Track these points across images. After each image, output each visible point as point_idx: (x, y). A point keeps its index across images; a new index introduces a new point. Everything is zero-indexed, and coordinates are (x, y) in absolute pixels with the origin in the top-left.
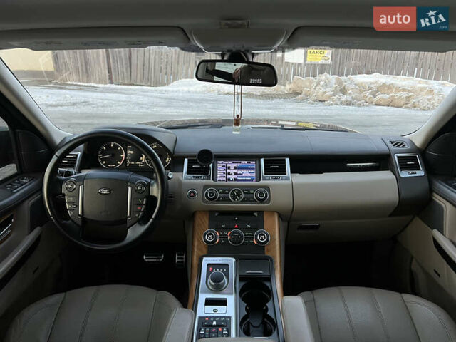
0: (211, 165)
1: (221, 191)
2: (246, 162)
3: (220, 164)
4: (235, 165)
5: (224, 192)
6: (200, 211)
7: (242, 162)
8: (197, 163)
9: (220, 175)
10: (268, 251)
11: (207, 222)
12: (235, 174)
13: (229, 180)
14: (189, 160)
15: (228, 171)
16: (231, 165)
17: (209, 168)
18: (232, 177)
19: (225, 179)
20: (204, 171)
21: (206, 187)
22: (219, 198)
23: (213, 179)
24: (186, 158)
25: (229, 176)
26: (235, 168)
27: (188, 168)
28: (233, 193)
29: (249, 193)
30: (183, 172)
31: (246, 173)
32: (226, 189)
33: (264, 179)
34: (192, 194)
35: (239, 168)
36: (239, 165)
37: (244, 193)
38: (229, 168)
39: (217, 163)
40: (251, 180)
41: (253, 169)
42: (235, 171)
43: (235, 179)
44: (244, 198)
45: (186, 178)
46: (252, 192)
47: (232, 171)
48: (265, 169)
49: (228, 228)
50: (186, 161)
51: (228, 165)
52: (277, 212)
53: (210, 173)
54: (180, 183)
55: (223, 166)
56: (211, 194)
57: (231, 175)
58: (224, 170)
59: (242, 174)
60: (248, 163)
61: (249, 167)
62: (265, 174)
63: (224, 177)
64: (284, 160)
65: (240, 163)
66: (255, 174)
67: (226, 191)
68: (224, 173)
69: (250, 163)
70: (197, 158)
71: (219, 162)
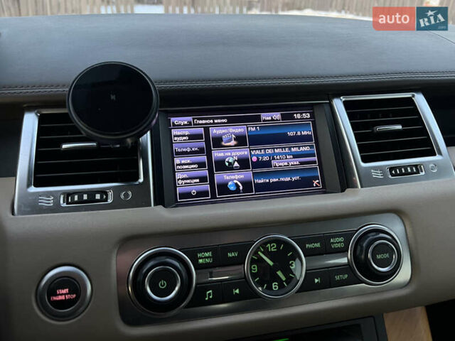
0: (147, 138)
1: (205, 257)
2: (277, 116)
3: (182, 129)
4: (240, 129)
7: (266, 116)
9: (186, 174)
12: (244, 163)
13: (223, 188)
14: (42, 120)
15: (217, 154)
16: (229, 132)
17: (137, 150)
18: (233, 179)
19: (206, 187)
23: (160, 201)
24: (30, 108)
25: (220, 177)
26: (241, 141)
27: (39, 155)
28: (257, 261)
29: (328, 251)
31: (284, 159)
33: (368, 181)
34: (63, 294)
35: (256, 141)
36: (253, 128)
37: (308, 253)
38: (218, 142)
39: (169, 127)
40: (303, 185)
41: (307, 138)
42: (244, 152)
43: (247, 185)
44: (310, 275)
46: (337, 243)
47: (232, 155)
48: (354, 127)
50: (30, 123)
51: (215, 131)
53: (145, 172)
55: (192, 137)
56: (163, 284)
57: (230, 168)
58: (200, 151)
59: (268, 164)
60: (284, 118)
61: (290, 134)
62: (365, 160)
63: (203, 179)
64: (410, 101)
65: (258, 119)
66: (316, 158)
67: (230, 255)
68: (201, 165)
69: (291, 117)
70: (70, 109)
71: (175, 120)
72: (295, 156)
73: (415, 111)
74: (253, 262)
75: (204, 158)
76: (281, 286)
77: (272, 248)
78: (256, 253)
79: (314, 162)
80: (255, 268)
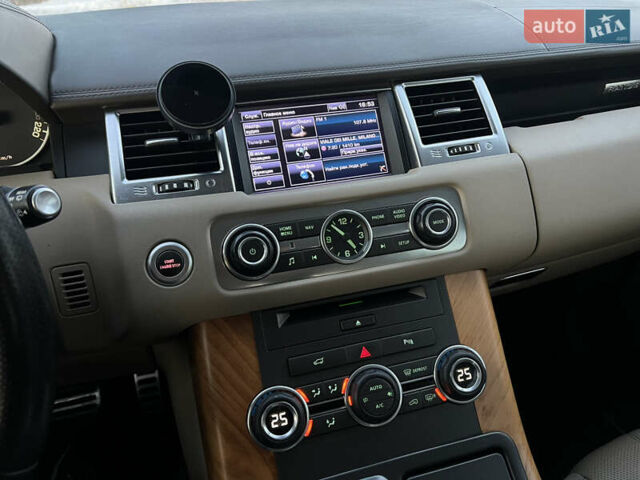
0: (222, 133)
1: (286, 231)
2: (343, 105)
3: (253, 123)
4: (308, 120)
5: (299, 233)
6: (212, 323)
7: (332, 106)
8: (164, 129)
9: (260, 166)
10: (488, 413)
11: (254, 360)
12: (314, 153)
13: (297, 179)
14: (123, 120)
15: (288, 145)
16: (297, 123)
17: (214, 142)
18: (305, 168)
19: (280, 177)
20: (201, 158)
21: (221, 221)
22: (285, 257)
23: (240, 188)
24: (112, 108)
25: (292, 167)
26: (309, 131)
27: (127, 153)
28: (331, 233)
29: (389, 220)
30: (107, 171)
31: (351, 147)
32: (303, 222)
34: (169, 264)
35: (324, 130)
36: (320, 119)
37: (374, 224)
38: (288, 134)
39: (240, 122)
40: (372, 170)
41: (373, 126)
42: (313, 142)
43: (318, 173)
44: (376, 243)
45: (129, 197)
46: (399, 214)
47: (302, 146)
48: (416, 112)
49: (338, 367)
50: (112, 124)
51: (284, 124)
52: (485, 270)
54: (107, 221)
55: (263, 130)
56: (253, 251)
57: (301, 158)
58: (272, 143)
59: (337, 153)
60: (350, 106)
61: (357, 122)
62: (425, 142)
63: (276, 170)
64: (470, 84)
65: (324, 109)
66: (381, 145)
67: (307, 228)
68: (274, 156)
69: (356, 106)
70: (162, 107)
71: (246, 114)
72: (362, 143)
73: (475, 94)
74: (327, 234)
75: (276, 150)
76: (352, 253)
77: (343, 221)
78: (329, 227)
79: (380, 149)
80: (329, 240)
